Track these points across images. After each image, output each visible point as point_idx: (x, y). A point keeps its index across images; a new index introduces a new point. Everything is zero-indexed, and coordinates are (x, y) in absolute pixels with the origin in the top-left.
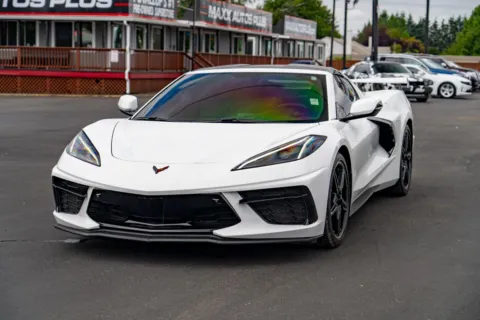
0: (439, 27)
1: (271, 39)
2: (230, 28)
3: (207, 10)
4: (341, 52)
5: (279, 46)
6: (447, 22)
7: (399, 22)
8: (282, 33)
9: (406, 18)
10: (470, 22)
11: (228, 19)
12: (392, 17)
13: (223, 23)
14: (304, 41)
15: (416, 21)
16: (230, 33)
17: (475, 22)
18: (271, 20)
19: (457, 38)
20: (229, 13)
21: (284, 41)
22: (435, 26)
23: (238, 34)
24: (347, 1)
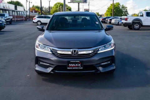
0: (46, 8)
1: (14, 11)
4: (29, 14)
6: (48, 7)
7: (38, 7)
8: (17, 9)
10: (54, 7)
11: (5, 7)
12: (36, 6)
14: (21, 12)
16: (6, 10)
17: (55, 7)
18: (14, 7)
19: (51, 11)
20: (5, 5)
21: (17, 11)
22: (45, 8)
24: (30, 2)
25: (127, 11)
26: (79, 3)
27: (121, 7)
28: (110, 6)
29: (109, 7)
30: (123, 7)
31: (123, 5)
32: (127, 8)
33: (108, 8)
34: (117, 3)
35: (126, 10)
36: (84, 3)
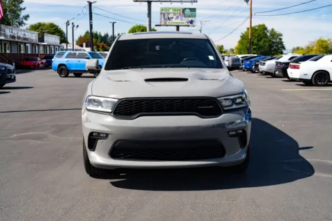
1: (38, 45)
2: (16, 40)
3: (4, 31)
5: (41, 48)
8: (43, 41)
9: (98, 33)
11: (16, 35)
13: (13, 37)
14: (54, 46)
15: (103, 35)
16: (17, 42)
18: (37, 36)
20: (16, 32)
21: (44, 45)
23: (21, 43)
24: (73, 26)
25: (281, 43)
26: (178, 27)
27: (268, 34)
28: (246, 33)
29: (244, 33)
30: (274, 34)
31: (273, 29)
32: (281, 35)
33: (241, 37)
34: (260, 26)
35: (281, 39)
36: (188, 26)
